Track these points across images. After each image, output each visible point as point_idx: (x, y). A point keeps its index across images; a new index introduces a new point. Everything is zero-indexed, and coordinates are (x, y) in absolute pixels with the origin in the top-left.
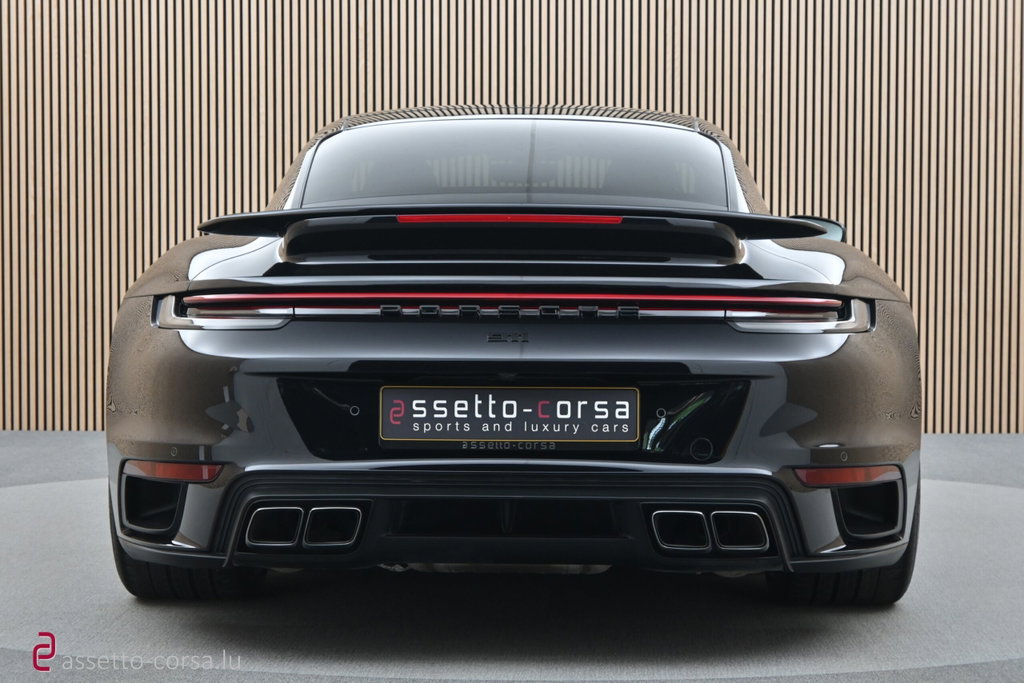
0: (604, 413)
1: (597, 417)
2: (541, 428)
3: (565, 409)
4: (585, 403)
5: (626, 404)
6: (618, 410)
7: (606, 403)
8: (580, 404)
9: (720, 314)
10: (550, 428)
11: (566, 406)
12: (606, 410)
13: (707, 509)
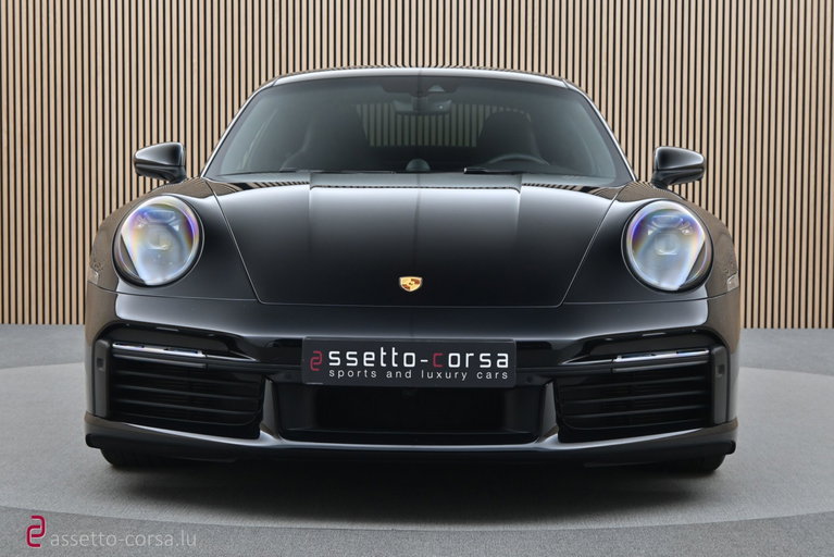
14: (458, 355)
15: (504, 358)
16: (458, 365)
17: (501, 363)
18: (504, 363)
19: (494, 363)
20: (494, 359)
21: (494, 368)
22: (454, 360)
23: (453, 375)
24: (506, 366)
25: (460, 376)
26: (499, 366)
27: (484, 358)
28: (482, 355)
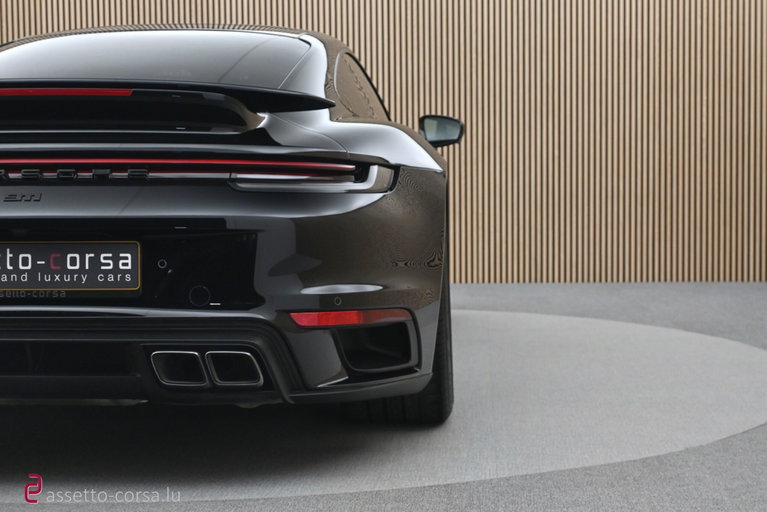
0: (109, 265)
1: (103, 268)
2: (53, 278)
3: (74, 261)
4: (92, 255)
5: (129, 256)
6: (121, 262)
7: (110, 255)
8: (87, 256)
9: (226, 176)
10: (61, 278)
11: (75, 258)
12: (110, 262)
13: (202, 350)
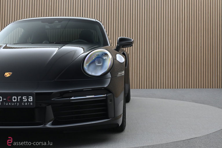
14: (16, 97)
15: (31, 98)
16: (16, 101)
17: (30, 100)
18: (31, 100)
19: (28, 100)
20: (28, 98)
21: (28, 101)
22: (15, 99)
23: (14, 104)
24: (32, 101)
25: (17, 104)
26: (29, 101)
27: (24, 98)
28: (23, 97)
